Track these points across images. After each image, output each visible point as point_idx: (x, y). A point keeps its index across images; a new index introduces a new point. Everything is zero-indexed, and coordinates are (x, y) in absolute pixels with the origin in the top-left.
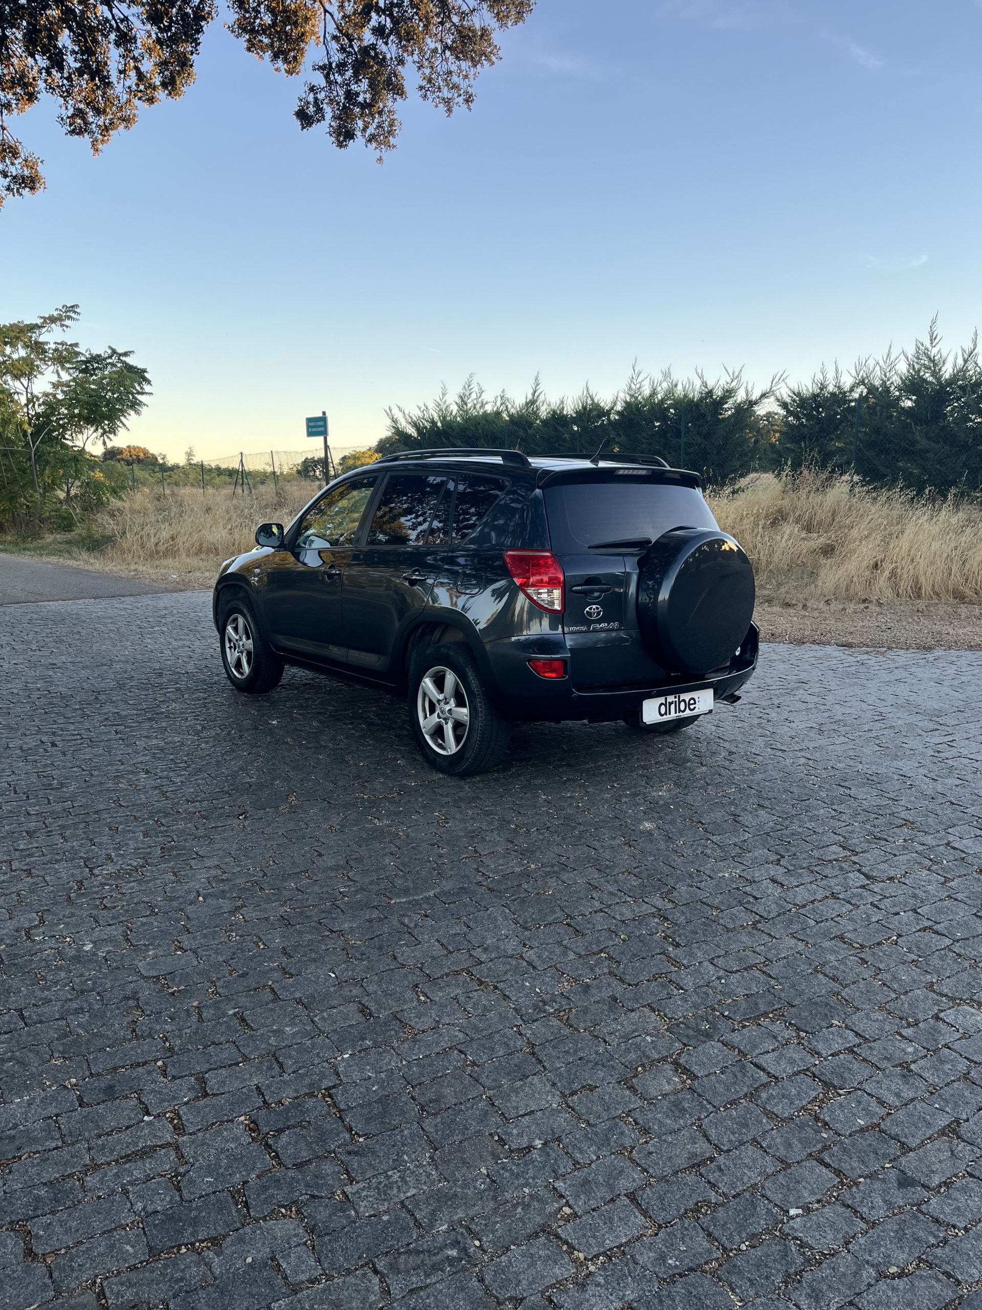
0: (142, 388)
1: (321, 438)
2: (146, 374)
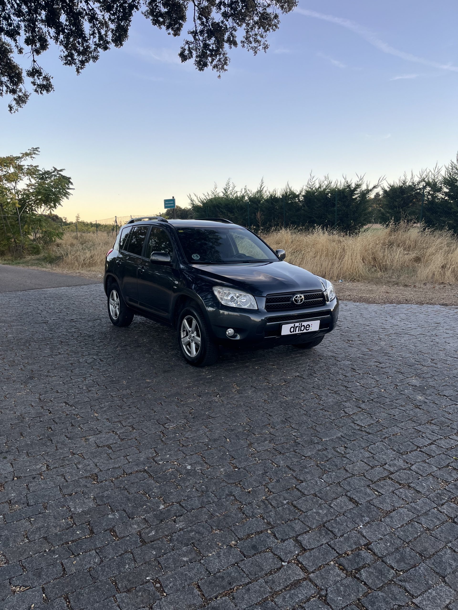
0: (69, 186)
2: (71, 180)
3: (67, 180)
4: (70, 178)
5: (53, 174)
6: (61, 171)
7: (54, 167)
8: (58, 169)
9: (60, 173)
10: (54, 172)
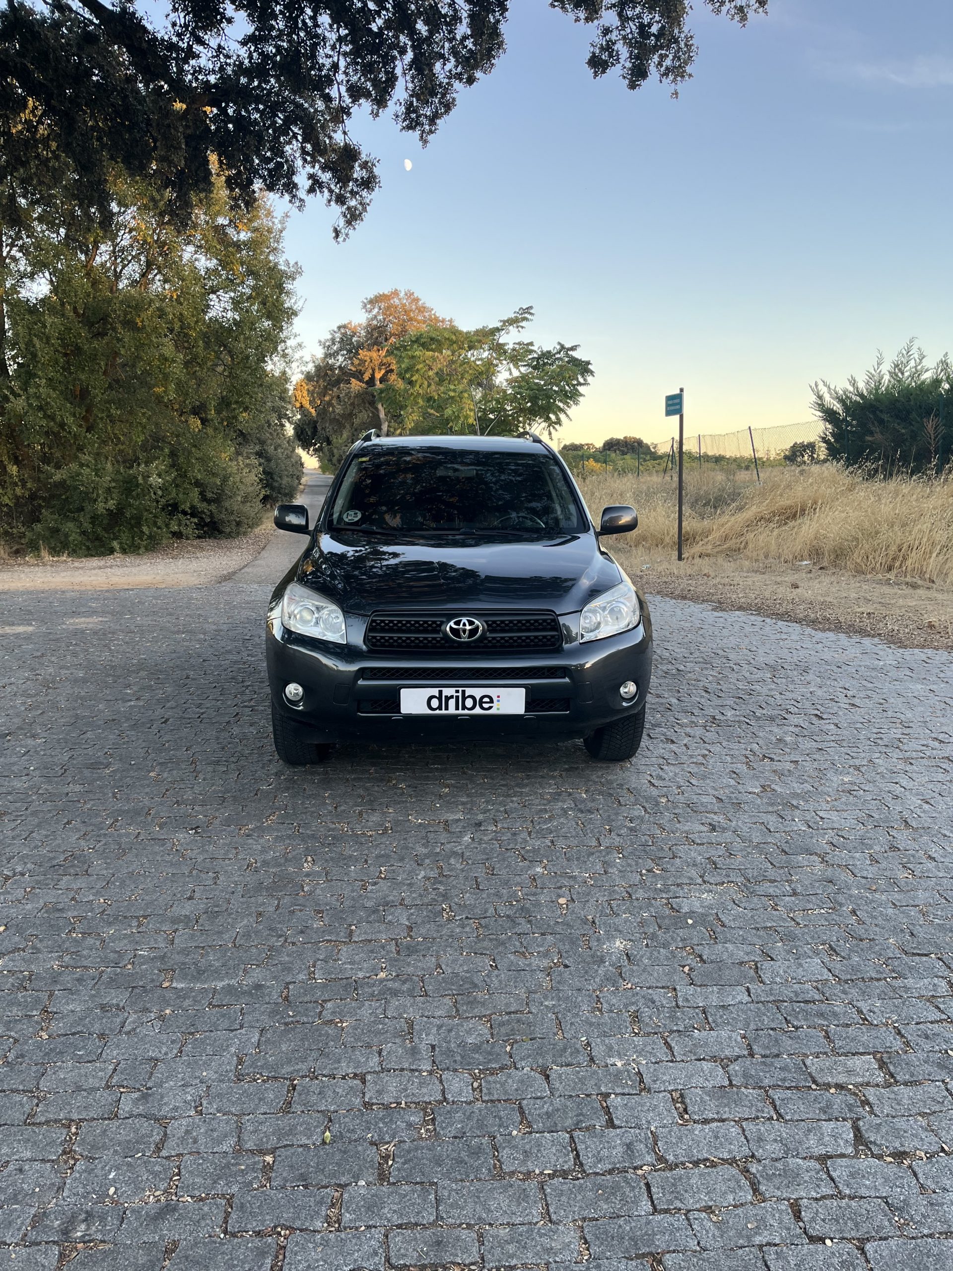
0: (585, 380)
1: (677, 417)
2: (590, 366)
3: (584, 368)
4: (588, 363)
5: (558, 356)
6: (573, 348)
7: (559, 343)
8: (568, 346)
9: (570, 353)
10: (559, 353)
